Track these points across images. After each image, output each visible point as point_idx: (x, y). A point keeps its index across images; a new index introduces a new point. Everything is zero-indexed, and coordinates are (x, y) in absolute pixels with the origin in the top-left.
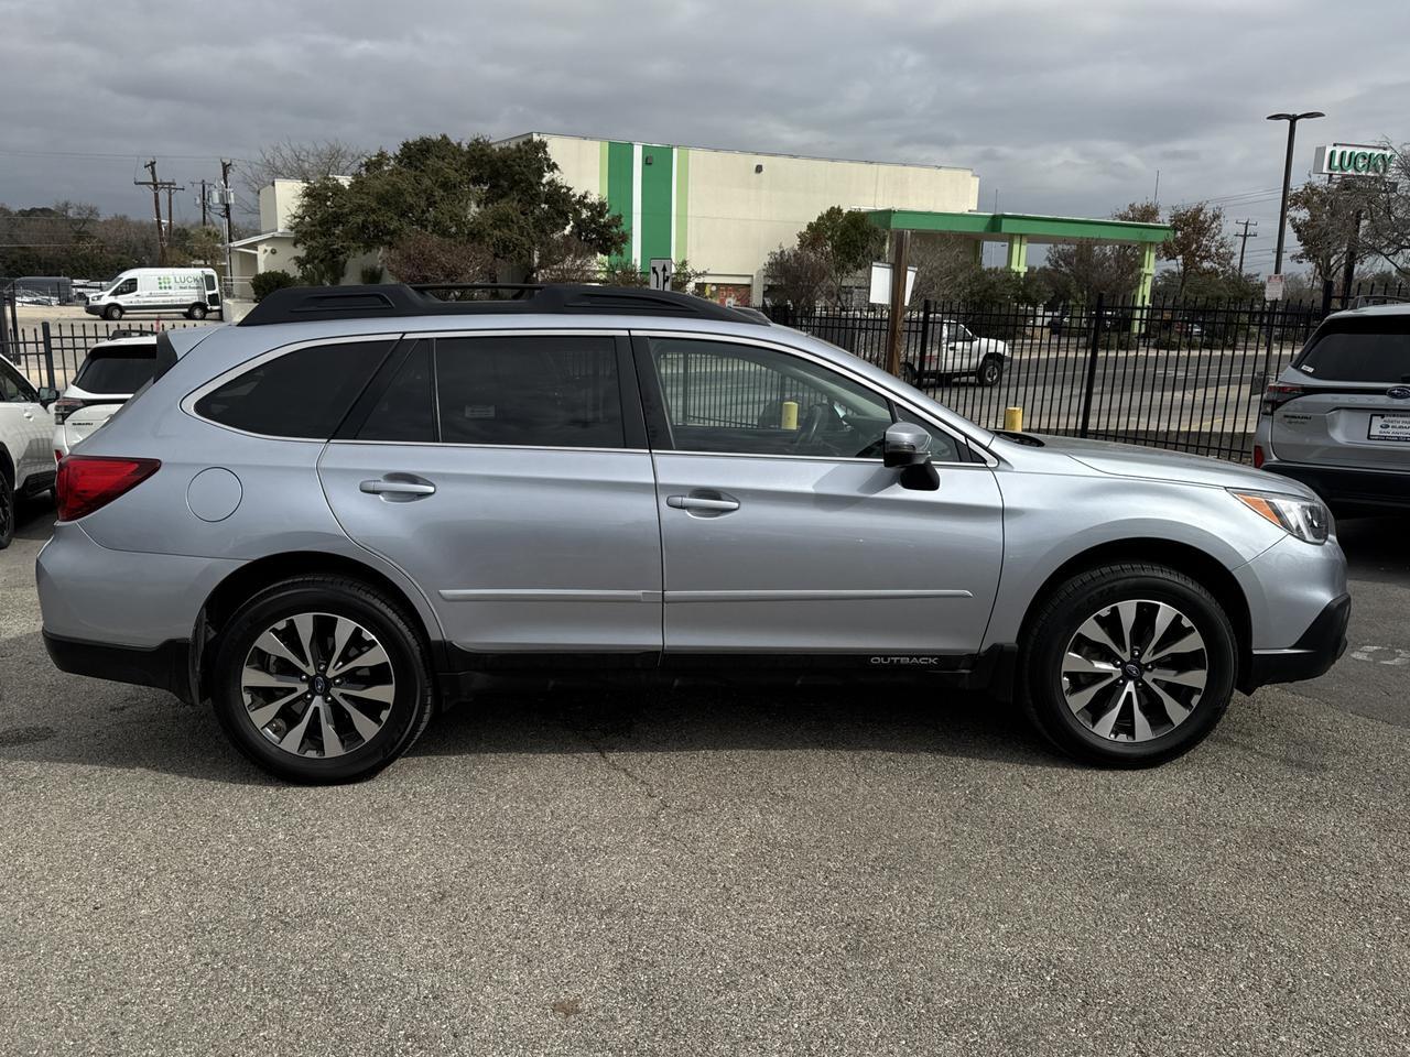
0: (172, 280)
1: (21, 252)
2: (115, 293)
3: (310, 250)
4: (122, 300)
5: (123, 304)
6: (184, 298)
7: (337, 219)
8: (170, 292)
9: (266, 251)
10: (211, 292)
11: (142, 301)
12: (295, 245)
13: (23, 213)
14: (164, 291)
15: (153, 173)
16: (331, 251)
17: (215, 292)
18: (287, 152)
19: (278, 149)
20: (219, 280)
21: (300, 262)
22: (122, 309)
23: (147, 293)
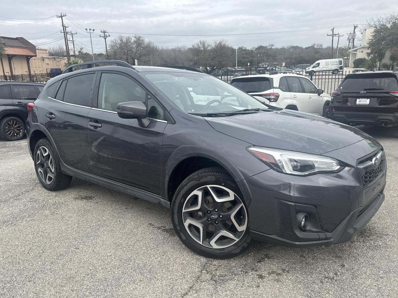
0: (330, 63)
1: (301, 58)
2: (314, 67)
3: (372, 50)
4: (315, 69)
5: (315, 70)
6: (332, 68)
7: (383, 39)
8: (328, 66)
9: (360, 52)
10: (340, 66)
11: (320, 69)
12: (368, 49)
13: (306, 48)
14: (327, 66)
15: (333, 32)
16: (379, 50)
17: (342, 66)
18: (375, 19)
19: (373, 19)
20: (344, 62)
21: (369, 54)
22: (315, 72)
23: (322, 67)
